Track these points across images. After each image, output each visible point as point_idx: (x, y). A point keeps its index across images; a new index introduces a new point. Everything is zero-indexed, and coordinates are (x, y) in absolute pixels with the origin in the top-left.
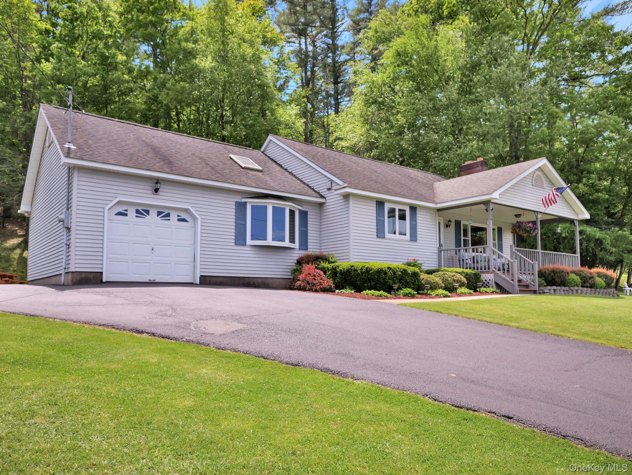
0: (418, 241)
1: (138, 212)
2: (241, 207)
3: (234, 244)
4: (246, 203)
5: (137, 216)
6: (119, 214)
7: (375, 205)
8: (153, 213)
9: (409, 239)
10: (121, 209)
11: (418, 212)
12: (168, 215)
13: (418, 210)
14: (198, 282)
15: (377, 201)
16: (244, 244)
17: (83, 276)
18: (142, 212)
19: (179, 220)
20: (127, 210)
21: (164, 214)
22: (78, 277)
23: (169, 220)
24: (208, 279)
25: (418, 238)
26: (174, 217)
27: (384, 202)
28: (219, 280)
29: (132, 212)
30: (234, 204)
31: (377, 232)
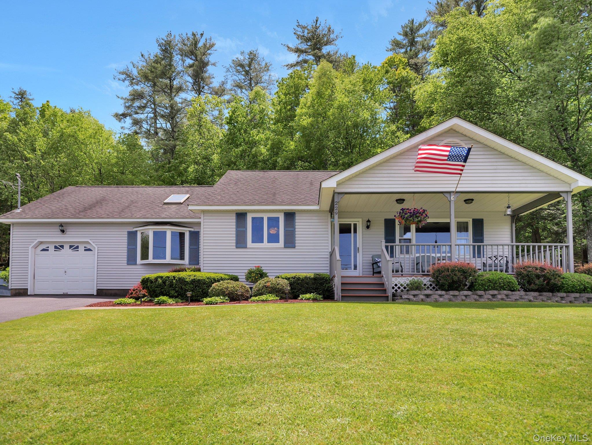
0: (296, 248)
1: (56, 247)
2: (132, 235)
3: (126, 264)
4: (137, 231)
5: (55, 251)
6: (44, 250)
7: (235, 218)
8: (66, 247)
9: (283, 246)
10: (44, 246)
11: (297, 218)
12: (77, 247)
13: (296, 215)
14: (95, 294)
15: (236, 213)
16: (135, 264)
17: (17, 291)
18: (59, 247)
19: (85, 250)
20: (48, 247)
21: (74, 247)
22: (14, 292)
23: (78, 251)
24: (104, 291)
25: (296, 245)
26: (81, 248)
27: (246, 213)
28: (113, 292)
29: (52, 248)
30: (126, 233)
31: (237, 243)
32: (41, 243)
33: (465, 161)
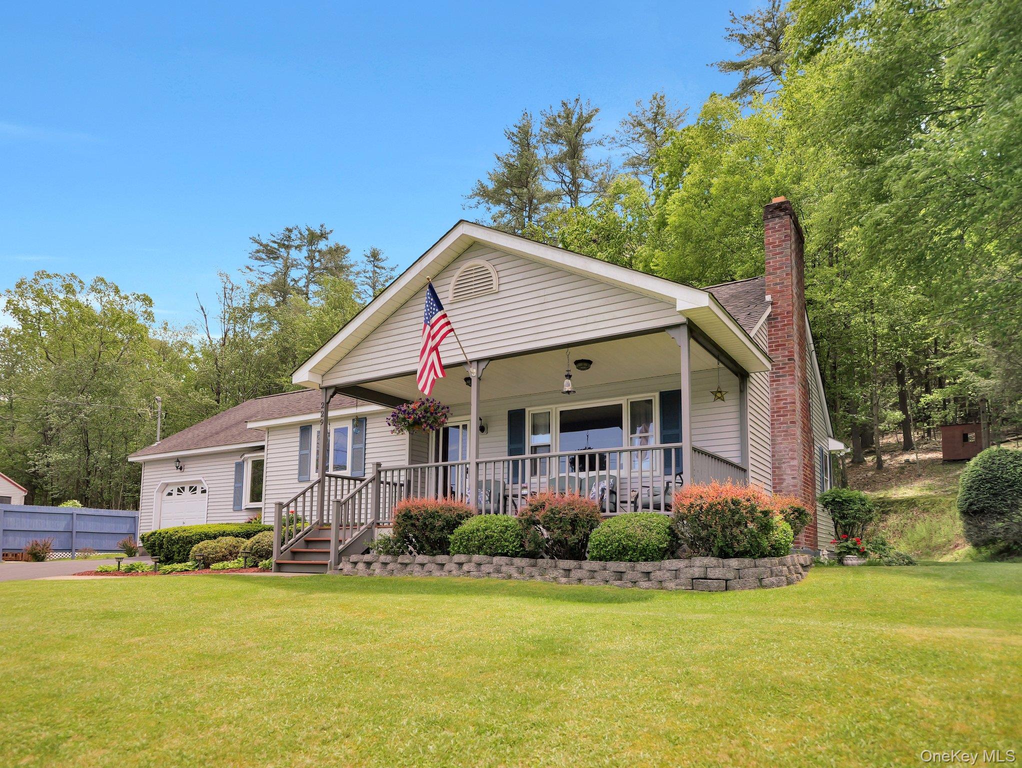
1: (178, 490)
2: (239, 469)
4: (243, 462)
5: (178, 495)
6: (169, 495)
7: (299, 434)
8: (187, 489)
11: (368, 426)
12: (196, 489)
13: (368, 421)
15: (301, 427)
18: (181, 490)
19: (202, 493)
20: (172, 491)
21: (193, 489)
23: (196, 494)
26: (199, 490)
29: (175, 492)
30: (234, 465)
31: (300, 474)
32: (167, 485)
33: (440, 307)
